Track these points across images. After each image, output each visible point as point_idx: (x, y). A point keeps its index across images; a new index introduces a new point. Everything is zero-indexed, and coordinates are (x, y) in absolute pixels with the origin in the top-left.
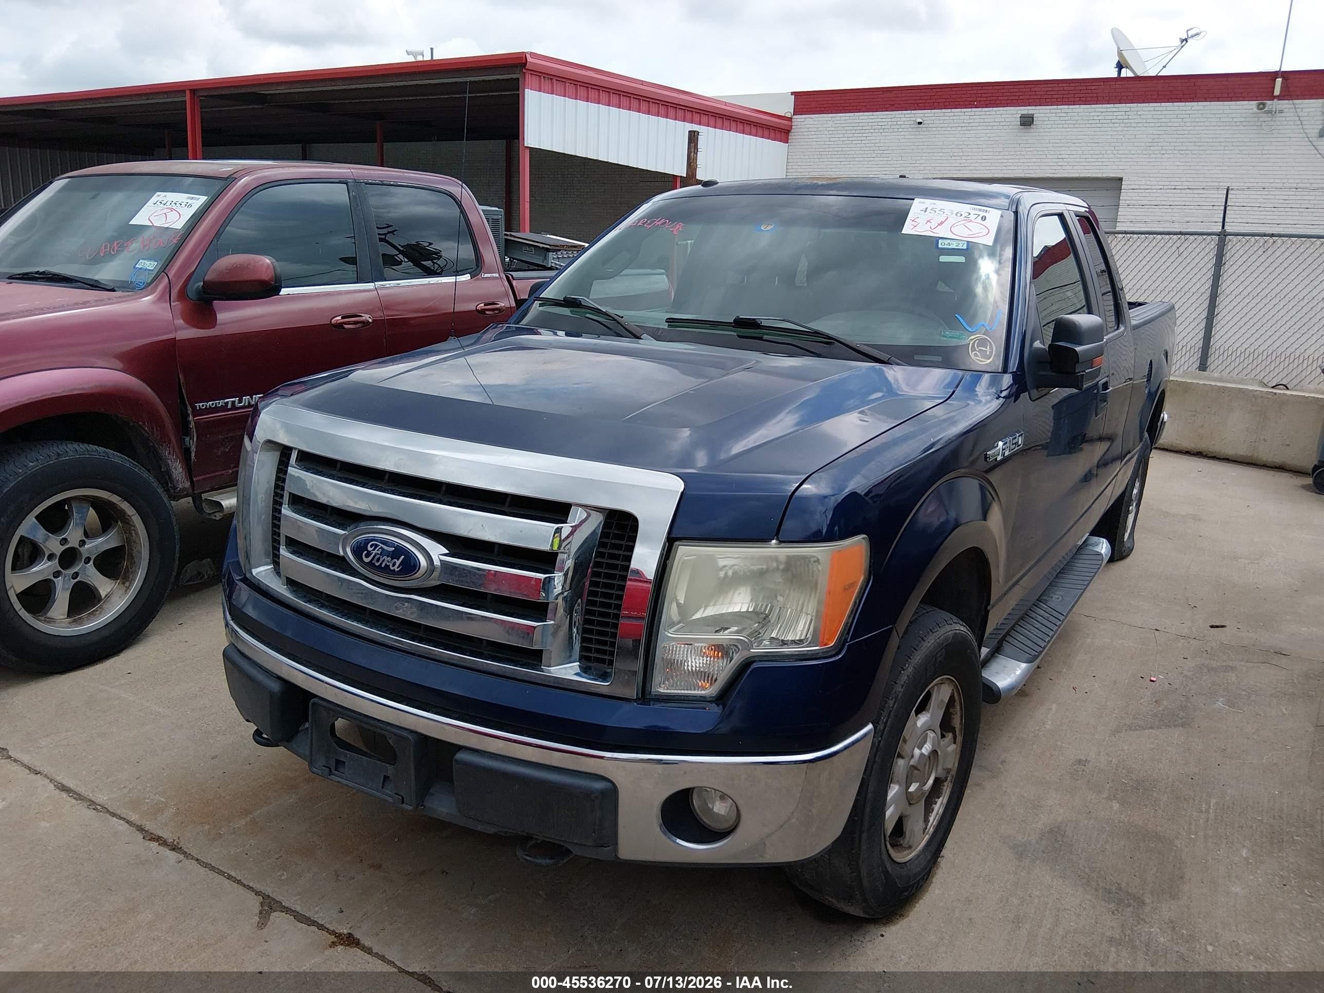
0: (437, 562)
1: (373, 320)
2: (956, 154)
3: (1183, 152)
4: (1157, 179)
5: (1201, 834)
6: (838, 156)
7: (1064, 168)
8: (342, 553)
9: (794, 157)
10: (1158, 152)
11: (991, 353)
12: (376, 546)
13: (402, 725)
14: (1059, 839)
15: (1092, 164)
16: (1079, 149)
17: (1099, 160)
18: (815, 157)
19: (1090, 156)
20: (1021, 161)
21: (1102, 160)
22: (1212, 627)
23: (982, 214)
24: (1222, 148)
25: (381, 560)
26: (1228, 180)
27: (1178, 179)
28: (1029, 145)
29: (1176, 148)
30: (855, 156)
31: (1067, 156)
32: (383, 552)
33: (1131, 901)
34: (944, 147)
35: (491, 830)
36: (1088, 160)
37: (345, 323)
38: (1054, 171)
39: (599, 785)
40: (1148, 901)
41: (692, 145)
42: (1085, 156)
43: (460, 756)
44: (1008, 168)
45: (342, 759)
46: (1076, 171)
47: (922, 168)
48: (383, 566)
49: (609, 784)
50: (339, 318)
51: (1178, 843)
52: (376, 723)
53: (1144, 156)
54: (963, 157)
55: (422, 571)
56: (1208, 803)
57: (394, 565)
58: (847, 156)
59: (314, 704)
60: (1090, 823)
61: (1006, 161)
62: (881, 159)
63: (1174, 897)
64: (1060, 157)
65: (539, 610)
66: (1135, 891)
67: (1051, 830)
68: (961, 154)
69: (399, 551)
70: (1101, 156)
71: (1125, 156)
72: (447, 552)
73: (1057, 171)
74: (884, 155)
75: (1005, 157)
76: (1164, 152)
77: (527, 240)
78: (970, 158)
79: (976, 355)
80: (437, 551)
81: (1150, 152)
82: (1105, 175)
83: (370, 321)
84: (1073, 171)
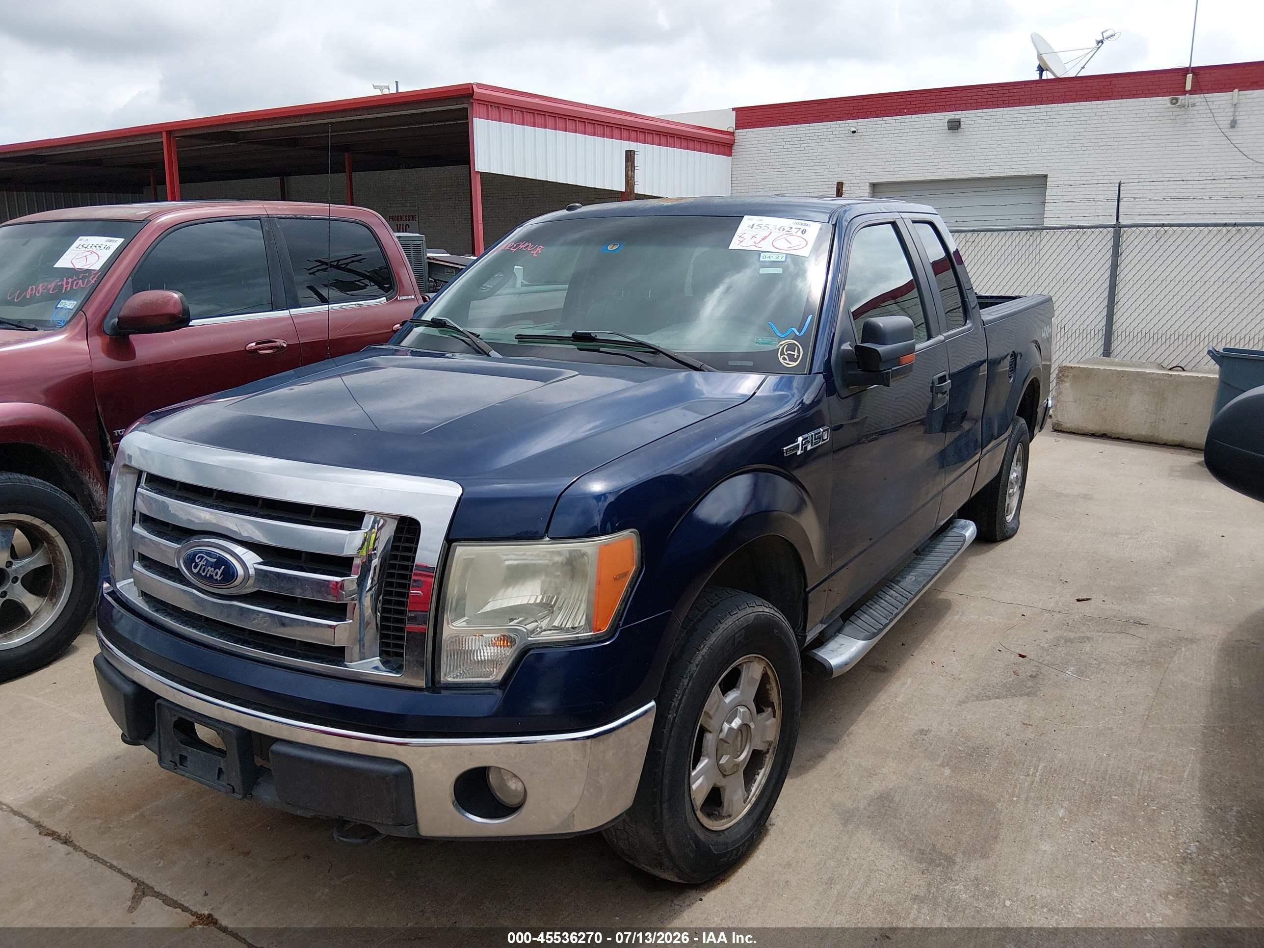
0: (252, 572)
1: (288, 345)
2: (889, 160)
3: (1103, 148)
4: (1080, 175)
5: (1023, 797)
6: (779, 167)
7: (991, 168)
8: (177, 566)
9: (739, 169)
10: (1080, 149)
11: (798, 356)
12: (202, 557)
13: (228, 721)
14: (887, 803)
15: (1018, 163)
16: (1005, 149)
17: (1024, 159)
18: (758, 168)
19: (1015, 156)
20: (950, 163)
21: (1028, 159)
22: (1078, 600)
23: (803, 228)
24: (1140, 142)
25: (206, 570)
26: (1147, 172)
27: (1100, 174)
28: (957, 148)
29: (1096, 144)
30: (795, 166)
31: (994, 157)
32: (208, 563)
33: (943, 861)
34: (878, 153)
35: (309, 815)
36: (1014, 160)
37: (260, 349)
38: (982, 172)
39: (396, 769)
40: (958, 860)
41: (629, 163)
42: (1011, 156)
43: (276, 747)
44: (939, 170)
45: (185, 754)
46: (1003, 171)
47: (859, 174)
48: (208, 575)
49: (404, 767)
50: (254, 344)
51: (999, 805)
53: (1067, 153)
54: (896, 163)
56: (1036, 768)
57: (216, 574)
58: (787, 166)
59: (159, 704)
60: (919, 789)
61: (937, 164)
62: (820, 167)
63: (984, 856)
64: (987, 158)
66: (948, 851)
67: (880, 797)
68: (894, 159)
69: (221, 562)
70: (1026, 155)
71: (1048, 154)
72: (262, 560)
73: (985, 172)
74: (822, 164)
75: (935, 161)
76: (1085, 148)
77: (450, 263)
78: (902, 162)
79: (784, 359)
80: (251, 559)
81: (1072, 149)
82: (1030, 173)
83: (285, 346)
84: (1000, 171)
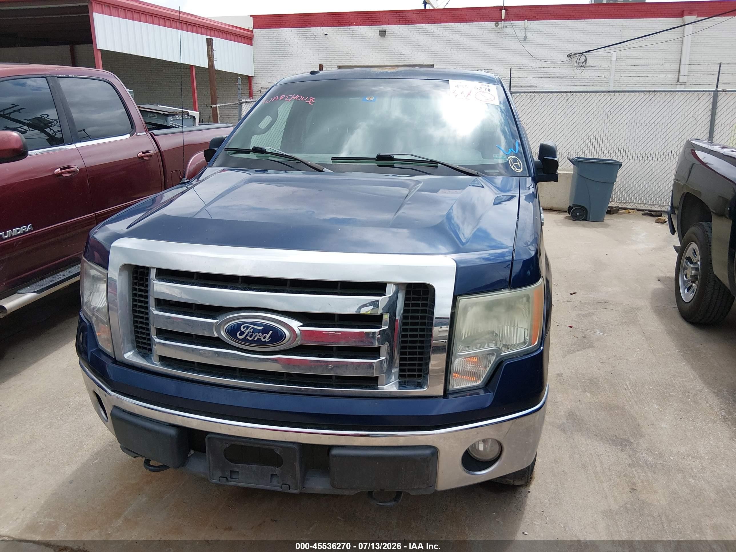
0: (297, 331)
1: (80, 169)
2: (348, 52)
3: (462, 50)
4: (451, 65)
5: (633, 401)
6: (283, 53)
7: (404, 59)
8: (216, 335)
9: (257, 54)
10: (449, 50)
11: (520, 165)
12: (248, 327)
13: (287, 440)
14: (576, 418)
15: (418, 57)
16: (410, 49)
17: (421, 55)
18: (270, 53)
19: (416, 53)
20: (382, 56)
21: (423, 55)
22: (571, 294)
23: (488, 88)
24: (480, 47)
25: (254, 336)
26: (484, 64)
27: (461, 64)
28: (385, 47)
29: (458, 48)
30: (292, 53)
31: (405, 53)
32: (255, 331)
33: (626, 443)
34: (341, 48)
35: (354, 492)
36: (415, 55)
37: (63, 173)
38: (399, 62)
39: (428, 452)
40: (632, 441)
41: (210, 47)
42: (414, 53)
43: (334, 452)
44: (376, 60)
45: (236, 469)
46: (410, 61)
47: (331, 60)
48: (256, 339)
49: (433, 449)
50: (59, 169)
51: (626, 407)
52: (265, 442)
53: (443, 52)
54: (352, 54)
55: (287, 339)
56: (626, 385)
57: (265, 338)
58: (288, 53)
59: (209, 438)
60: (584, 406)
61: (374, 56)
62: (307, 55)
63: (642, 436)
64: (401, 53)
65: (374, 352)
66: (624, 437)
67: (569, 415)
68: (350, 52)
69: (266, 329)
70: (422, 53)
71: (434, 52)
72: (302, 324)
73: (401, 62)
74: (308, 53)
75: (374, 54)
76: (453, 50)
77: (151, 109)
78: (355, 54)
79: (514, 167)
80: (295, 325)
81: (446, 50)
82: (425, 63)
83: (78, 170)
84: (409, 61)
